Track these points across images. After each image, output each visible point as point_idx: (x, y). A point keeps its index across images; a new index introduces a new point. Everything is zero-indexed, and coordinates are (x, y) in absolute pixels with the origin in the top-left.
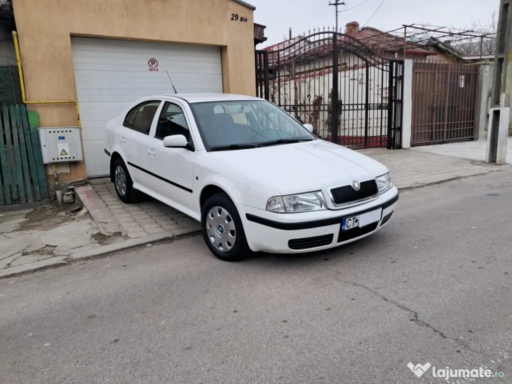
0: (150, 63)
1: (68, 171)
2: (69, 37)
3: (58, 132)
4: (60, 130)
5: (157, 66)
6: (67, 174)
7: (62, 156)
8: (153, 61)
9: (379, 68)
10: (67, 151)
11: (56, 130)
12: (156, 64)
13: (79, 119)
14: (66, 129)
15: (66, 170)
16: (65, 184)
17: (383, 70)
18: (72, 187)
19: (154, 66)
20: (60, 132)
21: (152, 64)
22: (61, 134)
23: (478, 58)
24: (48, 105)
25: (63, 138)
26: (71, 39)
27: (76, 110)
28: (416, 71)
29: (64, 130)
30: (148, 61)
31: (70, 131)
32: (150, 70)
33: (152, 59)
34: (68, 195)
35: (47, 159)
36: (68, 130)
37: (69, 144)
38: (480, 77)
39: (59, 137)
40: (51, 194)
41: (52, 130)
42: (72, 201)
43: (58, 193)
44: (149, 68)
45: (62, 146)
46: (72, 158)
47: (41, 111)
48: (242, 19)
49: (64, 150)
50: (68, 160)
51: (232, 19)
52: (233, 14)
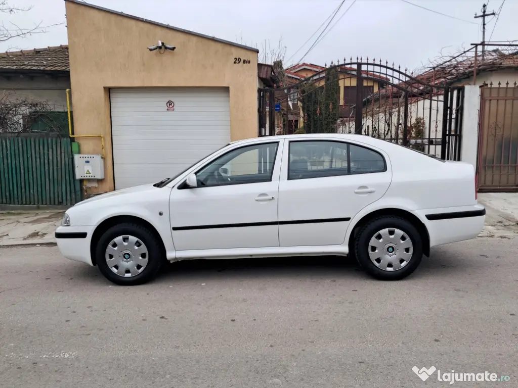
0: (168, 104)
1: (97, 186)
5: (173, 107)
7: (87, 175)
8: (170, 103)
9: (424, 98)
10: (91, 172)
12: (172, 105)
13: (103, 149)
14: (90, 156)
15: (95, 185)
17: (431, 100)
19: (171, 106)
20: (87, 157)
21: (169, 105)
22: (87, 159)
25: (87, 162)
27: (102, 142)
30: (166, 103)
32: (167, 110)
33: (169, 101)
35: (78, 176)
36: (92, 156)
37: (92, 166)
41: (82, 156)
44: (167, 108)
45: (87, 167)
46: (93, 177)
47: (82, 142)
48: (244, 62)
49: (88, 171)
50: (90, 178)
51: (235, 63)
52: (236, 59)
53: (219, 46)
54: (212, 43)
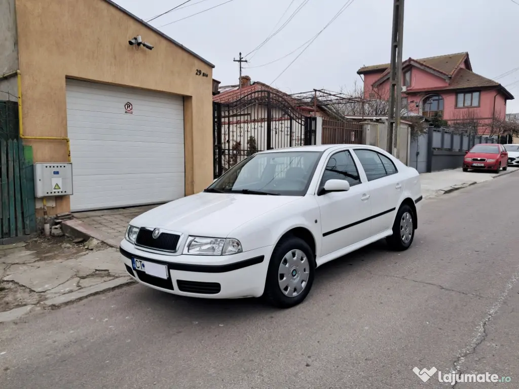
0: (126, 106)
1: (54, 206)
2: (65, 79)
3: (54, 167)
4: (55, 165)
5: (131, 109)
6: (53, 207)
7: (55, 191)
8: (128, 105)
9: (299, 123)
10: (60, 185)
11: (52, 165)
12: (131, 107)
13: (69, 156)
14: (61, 165)
15: (52, 204)
16: (50, 217)
17: (301, 124)
18: (60, 221)
19: (129, 109)
20: (56, 167)
21: (128, 107)
22: (56, 169)
23: (361, 118)
24: (41, 140)
25: (57, 173)
26: (66, 81)
27: (68, 146)
28: (324, 127)
29: (59, 165)
31: (64, 167)
32: (126, 113)
33: (128, 103)
34: (56, 228)
35: (40, 193)
36: (62, 165)
37: (63, 179)
38: (364, 134)
39: (54, 172)
40: (37, 228)
41: (48, 165)
42: (61, 234)
43: (47, 226)
44: (125, 110)
45: (57, 180)
46: (64, 192)
47: (35, 146)
48: (204, 75)
49: (57, 185)
50: (60, 194)
51: (197, 74)
52: (197, 70)
53: (185, 55)
54: (180, 51)
